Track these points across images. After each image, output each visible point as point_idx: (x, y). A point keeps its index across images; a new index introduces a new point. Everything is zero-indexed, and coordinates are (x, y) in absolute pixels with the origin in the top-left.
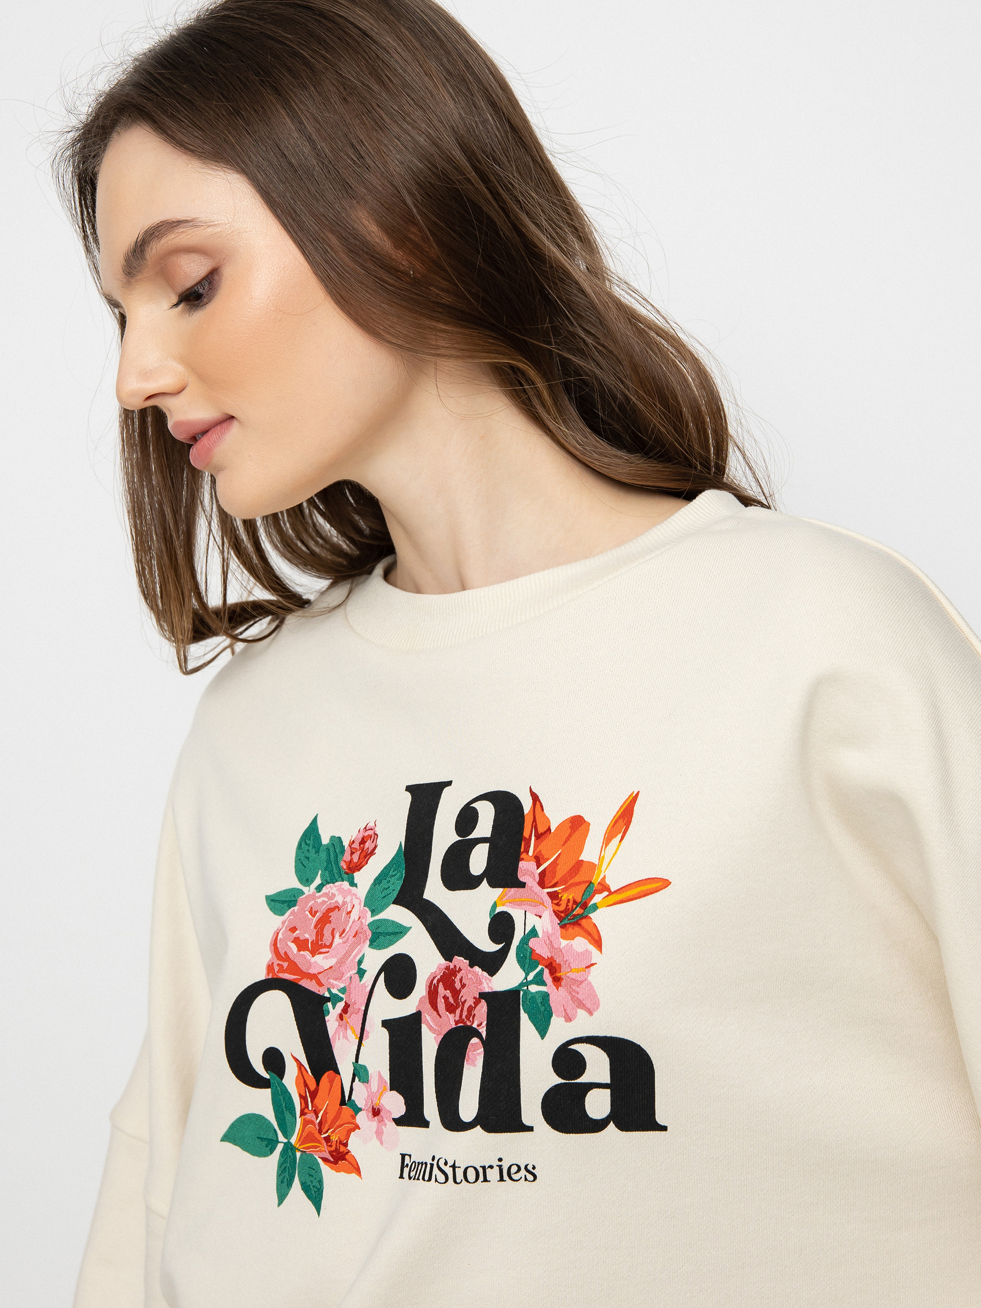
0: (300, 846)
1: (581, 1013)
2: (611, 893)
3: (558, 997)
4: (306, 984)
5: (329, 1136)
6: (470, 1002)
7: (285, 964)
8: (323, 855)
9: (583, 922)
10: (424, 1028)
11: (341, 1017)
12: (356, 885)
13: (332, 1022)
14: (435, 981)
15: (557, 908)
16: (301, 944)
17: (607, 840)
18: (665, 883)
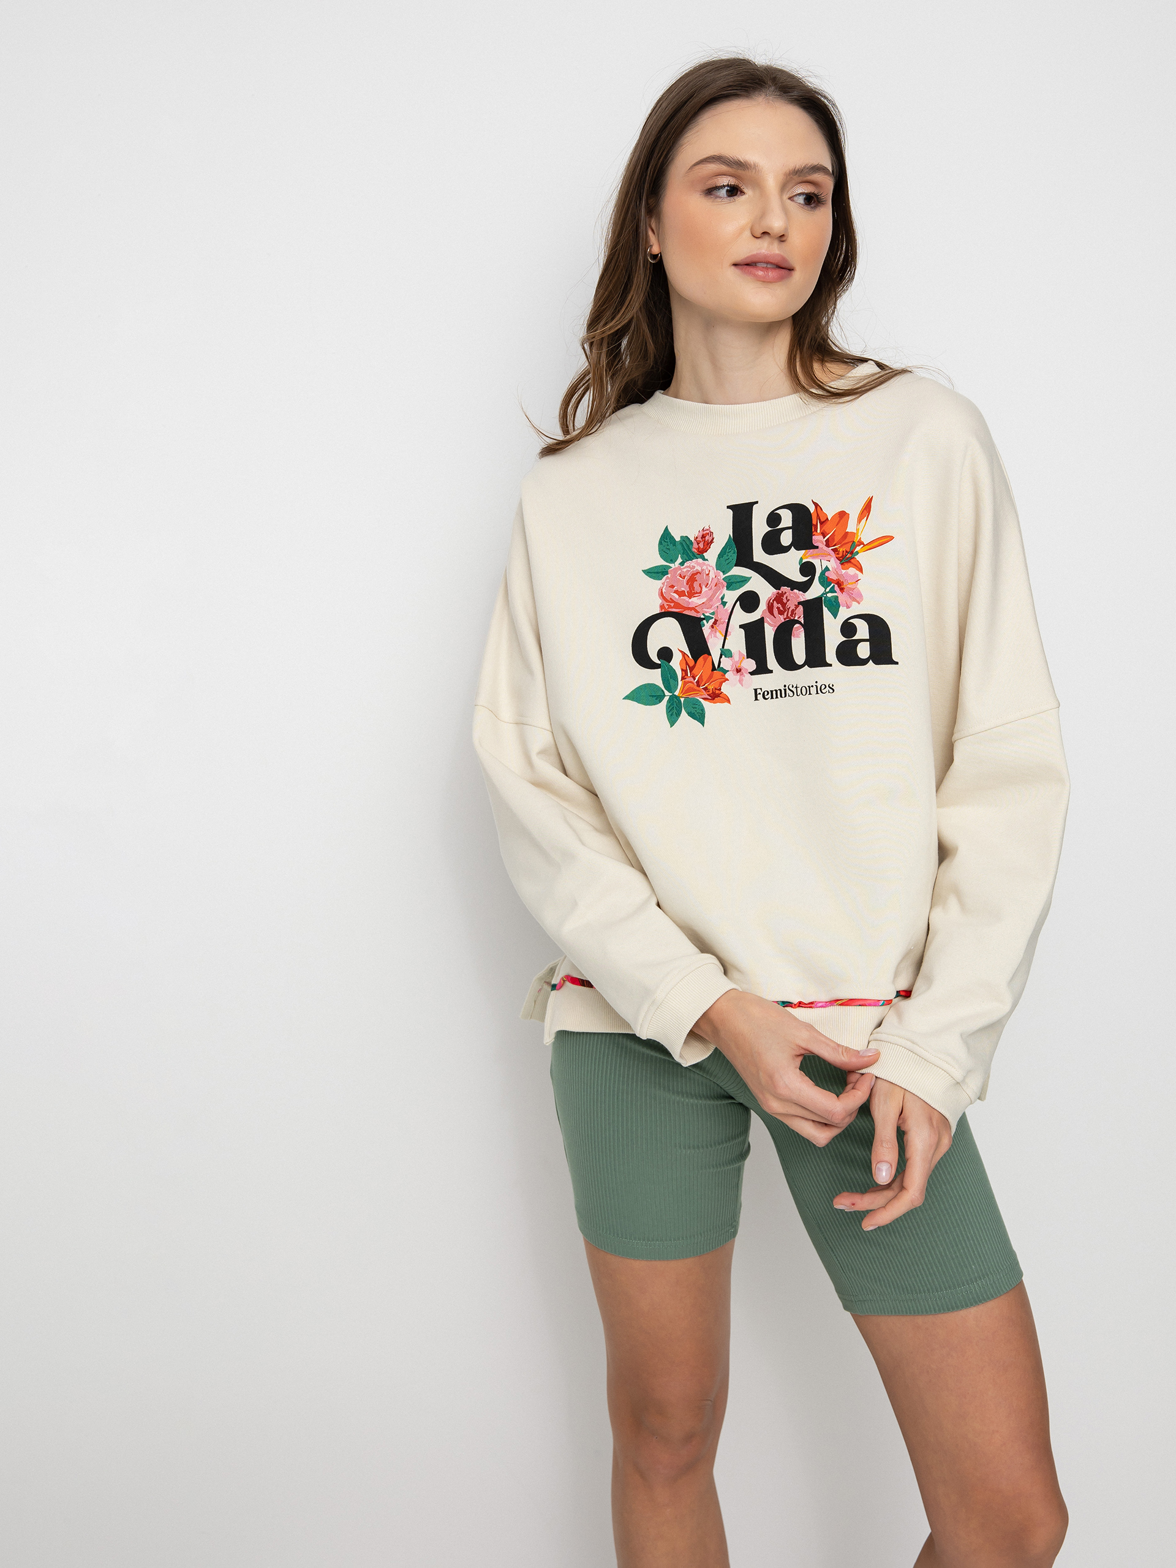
0: (660, 543)
1: (854, 603)
2: (864, 545)
3: (842, 598)
4: (686, 612)
5: (706, 687)
6: (793, 607)
7: (672, 605)
8: (679, 547)
9: (852, 561)
10: (766, 625)
11: (712, 627)
12: (707, 560)
13: (706, 629)
14: (771, 601)
15: (837, 556)
16: (681, 594)
17: (859, 521)
18: (892, 538)
